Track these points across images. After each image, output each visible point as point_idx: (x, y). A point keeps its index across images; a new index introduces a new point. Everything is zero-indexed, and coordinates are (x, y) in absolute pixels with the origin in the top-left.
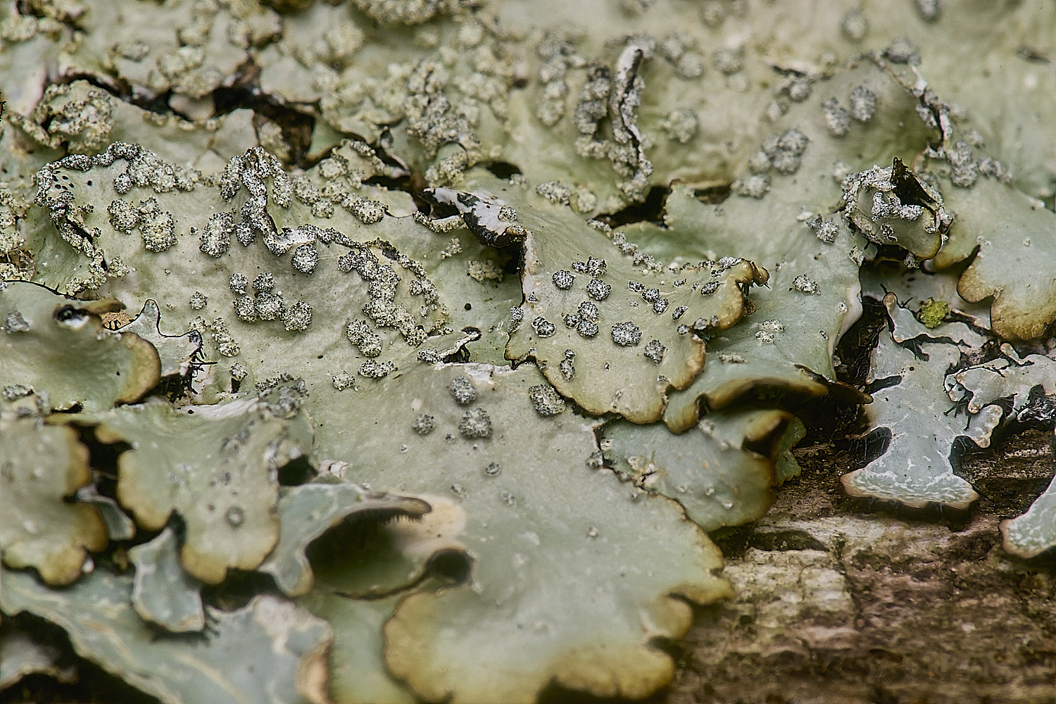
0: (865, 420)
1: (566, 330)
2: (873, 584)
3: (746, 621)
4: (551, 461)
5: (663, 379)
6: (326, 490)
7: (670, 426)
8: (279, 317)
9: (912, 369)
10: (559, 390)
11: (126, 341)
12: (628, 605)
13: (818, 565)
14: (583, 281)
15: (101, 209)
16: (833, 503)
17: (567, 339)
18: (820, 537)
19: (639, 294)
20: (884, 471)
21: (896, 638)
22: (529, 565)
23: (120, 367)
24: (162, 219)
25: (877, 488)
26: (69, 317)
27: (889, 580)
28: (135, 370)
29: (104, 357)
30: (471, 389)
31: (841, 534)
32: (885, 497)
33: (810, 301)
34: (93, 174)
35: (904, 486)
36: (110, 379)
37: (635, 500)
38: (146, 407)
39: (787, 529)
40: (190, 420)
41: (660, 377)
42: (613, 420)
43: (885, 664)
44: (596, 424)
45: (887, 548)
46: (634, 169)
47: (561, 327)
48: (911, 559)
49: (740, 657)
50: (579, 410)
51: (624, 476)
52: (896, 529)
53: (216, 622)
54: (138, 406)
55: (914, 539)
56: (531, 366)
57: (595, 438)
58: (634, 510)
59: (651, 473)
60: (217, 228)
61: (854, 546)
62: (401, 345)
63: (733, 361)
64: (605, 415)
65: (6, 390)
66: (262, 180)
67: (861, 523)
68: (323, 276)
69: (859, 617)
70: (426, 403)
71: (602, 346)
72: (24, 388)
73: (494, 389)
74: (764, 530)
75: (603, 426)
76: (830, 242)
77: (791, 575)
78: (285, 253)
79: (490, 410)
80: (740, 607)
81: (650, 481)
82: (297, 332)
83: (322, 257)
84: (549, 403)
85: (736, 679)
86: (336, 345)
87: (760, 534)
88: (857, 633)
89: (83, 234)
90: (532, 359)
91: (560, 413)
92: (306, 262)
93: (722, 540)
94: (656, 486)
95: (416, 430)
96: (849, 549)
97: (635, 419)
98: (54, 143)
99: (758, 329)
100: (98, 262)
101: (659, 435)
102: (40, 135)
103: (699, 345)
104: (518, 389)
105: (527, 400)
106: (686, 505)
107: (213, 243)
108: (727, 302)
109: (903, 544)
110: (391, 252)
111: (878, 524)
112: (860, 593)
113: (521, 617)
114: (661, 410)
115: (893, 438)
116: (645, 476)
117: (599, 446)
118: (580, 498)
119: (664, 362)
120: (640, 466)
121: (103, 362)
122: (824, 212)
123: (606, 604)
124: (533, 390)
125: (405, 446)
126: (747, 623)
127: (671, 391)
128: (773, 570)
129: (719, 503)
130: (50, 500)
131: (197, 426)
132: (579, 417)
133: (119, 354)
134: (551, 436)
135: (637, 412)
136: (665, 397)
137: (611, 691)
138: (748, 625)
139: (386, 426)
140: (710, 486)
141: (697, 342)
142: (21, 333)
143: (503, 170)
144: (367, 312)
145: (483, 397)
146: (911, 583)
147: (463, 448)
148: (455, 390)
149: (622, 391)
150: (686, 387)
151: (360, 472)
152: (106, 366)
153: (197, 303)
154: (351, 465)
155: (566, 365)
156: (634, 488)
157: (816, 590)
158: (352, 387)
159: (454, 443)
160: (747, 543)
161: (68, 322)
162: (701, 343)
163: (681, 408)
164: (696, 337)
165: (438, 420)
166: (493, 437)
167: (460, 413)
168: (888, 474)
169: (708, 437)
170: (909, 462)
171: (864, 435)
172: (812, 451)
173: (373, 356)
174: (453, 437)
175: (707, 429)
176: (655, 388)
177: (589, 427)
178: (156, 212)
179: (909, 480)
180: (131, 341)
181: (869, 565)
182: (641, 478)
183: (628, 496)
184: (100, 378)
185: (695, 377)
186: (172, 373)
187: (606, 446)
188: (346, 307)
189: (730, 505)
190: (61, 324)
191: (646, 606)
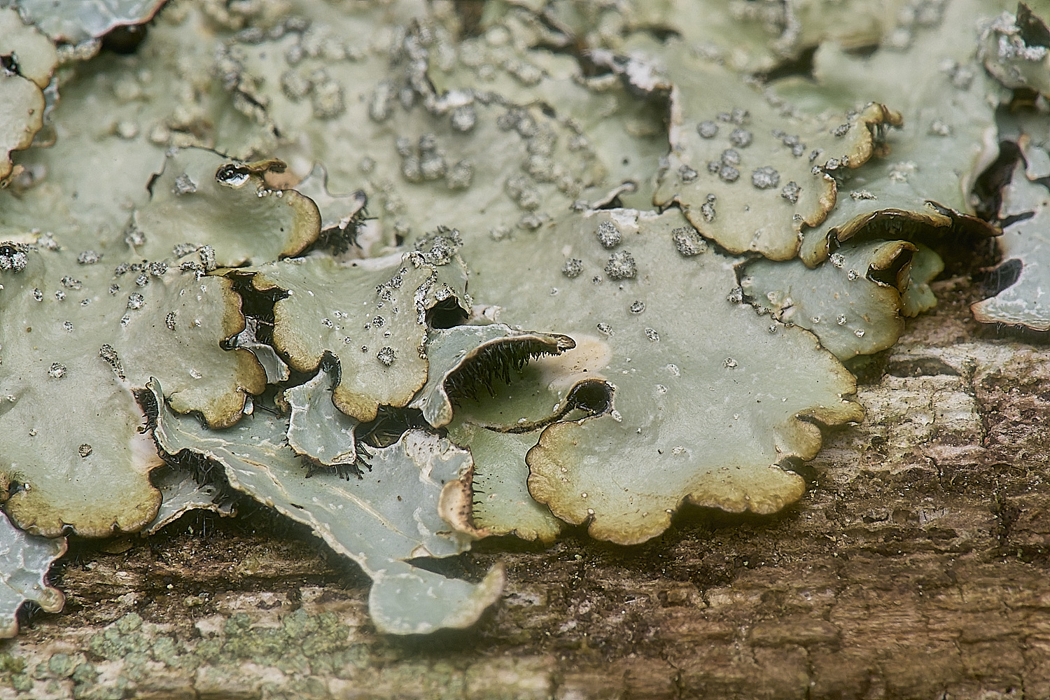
0: (999, 253)
1: (708, 177)
2: (1000, 404)
3: (878, 442)
4: (694, 298)
5: (798, 218)
6: (476, 331)
7: (805, 261)
8: (441, 176)
9: (1045, 204)
10: (700, 231)
11: (287, 199)
12: (763, 429)
13: (950, 389)
14: (726, 129)
15: (273, 80)
16: (968, 332)
17: (710, 184)
18: (953, 363)
19: (780, 141)
20: (1015, 299)
21: (1021, 453)
22: (669, 394)
23: (284, 223)
24: (332, 88)
25: (1006, 314)
26: (230, 177)
27: (1016, 400)
28: (297, 225)
29: (267, 214)
30: (616, 233)
31: (972, 360)
32: (1011, 322)
33: (947, 145)
34: (266, 47)
35: (1033, 312)
36: (275, 235)
37: (772, 332)
38: (308, 260)
39: (922, 357)
40: (353, 272)
41: (796, 216)
42: (754, 259)
43: (1009, 478)
44: (737, 262)
45: (1016, 370)
46: (782, 26)
47: (704, 173)
48: (1040, 381)
49: (872, 476)
50: (720, 250)
51: (762, 310)
52: (1024, 352)
53: (370, 457)
54: (299, 259)
55: (1042, 361)
56: (675, 211)
57: (735, 276)
58: (772, 341)
59: (789, 307)
60: (383, 93)
61: (984, 370)
62: (559, 198)
63: (863, 198)
64: (746, 254)
65: (176, 248)
66: (424, 46)
67: (991, 347)
68: (483, 134)
69: (987, 435)
70: (575, 248)
71: (743, 190)
72: (193, 246)
73: (638, 233)
74: (899, 358)
75: (743, 265)
76: (966, 87)
77: (923, 399)
78: (444, 114)
79: (635, 252)
80: (872, 429)
81: (788, 314)
82: (459, 190)
83: (481, 117)
84: (692, 244)
85: (867, 496)
86: (496, 201)
87: (896, 362)
88: (983, 450)
89: (255, 103)
90: (676, 204)
91: (701, 253)
92: (464, 121)
93: (858, 369)
94: (793, 318)
95: (565, 274)
96: (979, 373)
97: (775, 256)
98: (236, 22)
99: (893, 169)
100: (269, 128)
101: (796, 270)
102: (222, 15)
103: (830, 184)
104: (661, 232)
105: (670, 242)
106: (820, 335)
107: (380, 108)
108: (858, 142)
109: (1030, 366)
110: (549, 111)
111: (1008, 348)
112: (989, 413)
113: (661, 443)
114: (796, 246)
115: (1024, 268)
116: (783, 310)
117: (740, 285)
118: (721, 332)
119: (800, 202)
120: (778, 301)
121: (267, 218)
122: (963, 61)
123: (743, 428)
124: (676, 232)
125: (555, 289)
126: (879, 443)
127: (806, 228)
128: (905, 394)
129: (851, 331)
130: (210, 346)
131: (358, 277)
132: (720, 257)
133: (281, 211)
134: (693, 275)
135: (776, 250)
136: (801, 234)
137: (742, 508)
138: (880, 446)
139: (538, 271)
140: (841, 315)
141: (827, 180)
142: (188, 194)
143: (662, 33)
144: (526, 168)
145: (628, 241)
146: (1037, 402)
147: (608, 288)
148: (601, 235)
149: (761, 230)
150: (820, 224)
151: (513, 315)
152: (270, 223)
153: (366, 165)
154: (505, 309)
155: (707, 208)
156: (772, 321)
157: (945, 411)
158: (510, 237)
159: (601, 283)
160: (884, 371)
161: (229, 181)
162: (832, 181)
163: (814, 243)
164: (827, 176)
165: (586, 264)
166: (638, 277)
167: (606, 256)
168: (1019, 302)
169: (838, 269)
170: (1039, 290)
171: (998, 266)
172: (950, 284)
173: (531, 209)
174: (600, 279)
175: (837, 262)
176: (791, 226)
177: (729, 265)
178: (326, 81)
179: (1039, 306)
180: (291, 197)
181: (997, 387)
182: (780, 312)
183: (766, 328)
184: (266, 234)
185: (828, 214)
186: (333, 227)
187: (746, 283)
188: (507, 163)
189: (862, 334)
190: (223, 183)
191: (778, 429)
